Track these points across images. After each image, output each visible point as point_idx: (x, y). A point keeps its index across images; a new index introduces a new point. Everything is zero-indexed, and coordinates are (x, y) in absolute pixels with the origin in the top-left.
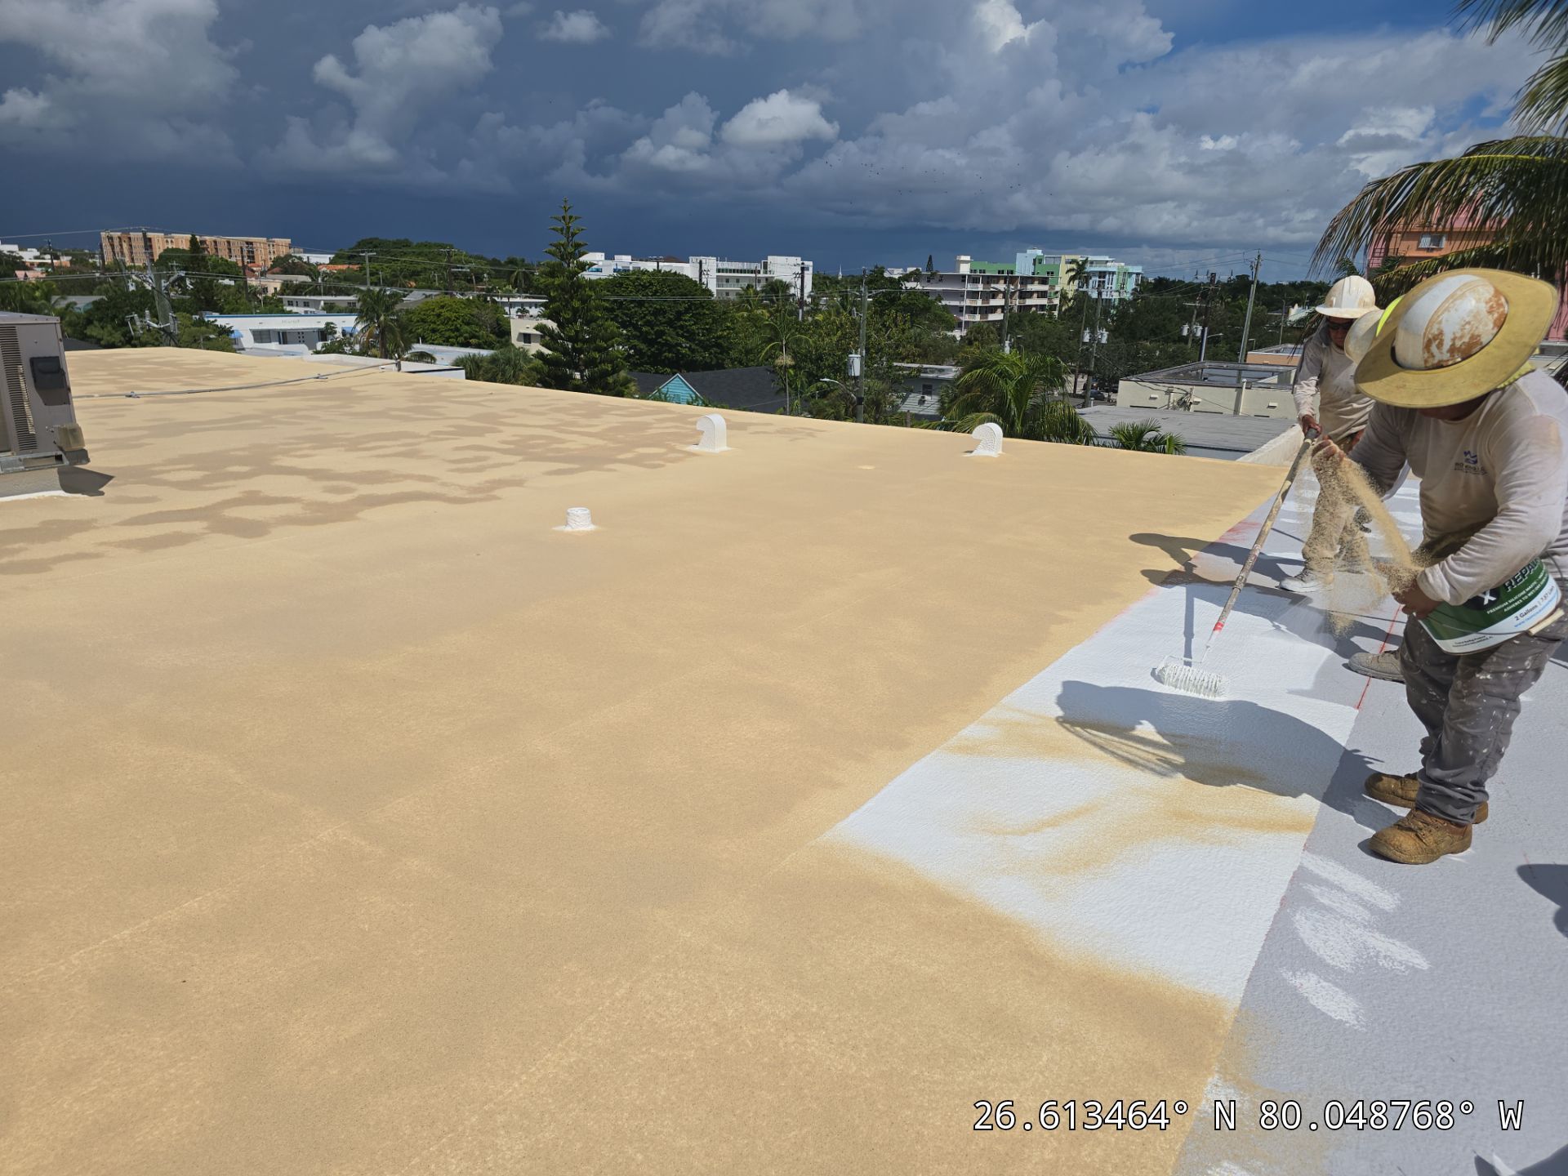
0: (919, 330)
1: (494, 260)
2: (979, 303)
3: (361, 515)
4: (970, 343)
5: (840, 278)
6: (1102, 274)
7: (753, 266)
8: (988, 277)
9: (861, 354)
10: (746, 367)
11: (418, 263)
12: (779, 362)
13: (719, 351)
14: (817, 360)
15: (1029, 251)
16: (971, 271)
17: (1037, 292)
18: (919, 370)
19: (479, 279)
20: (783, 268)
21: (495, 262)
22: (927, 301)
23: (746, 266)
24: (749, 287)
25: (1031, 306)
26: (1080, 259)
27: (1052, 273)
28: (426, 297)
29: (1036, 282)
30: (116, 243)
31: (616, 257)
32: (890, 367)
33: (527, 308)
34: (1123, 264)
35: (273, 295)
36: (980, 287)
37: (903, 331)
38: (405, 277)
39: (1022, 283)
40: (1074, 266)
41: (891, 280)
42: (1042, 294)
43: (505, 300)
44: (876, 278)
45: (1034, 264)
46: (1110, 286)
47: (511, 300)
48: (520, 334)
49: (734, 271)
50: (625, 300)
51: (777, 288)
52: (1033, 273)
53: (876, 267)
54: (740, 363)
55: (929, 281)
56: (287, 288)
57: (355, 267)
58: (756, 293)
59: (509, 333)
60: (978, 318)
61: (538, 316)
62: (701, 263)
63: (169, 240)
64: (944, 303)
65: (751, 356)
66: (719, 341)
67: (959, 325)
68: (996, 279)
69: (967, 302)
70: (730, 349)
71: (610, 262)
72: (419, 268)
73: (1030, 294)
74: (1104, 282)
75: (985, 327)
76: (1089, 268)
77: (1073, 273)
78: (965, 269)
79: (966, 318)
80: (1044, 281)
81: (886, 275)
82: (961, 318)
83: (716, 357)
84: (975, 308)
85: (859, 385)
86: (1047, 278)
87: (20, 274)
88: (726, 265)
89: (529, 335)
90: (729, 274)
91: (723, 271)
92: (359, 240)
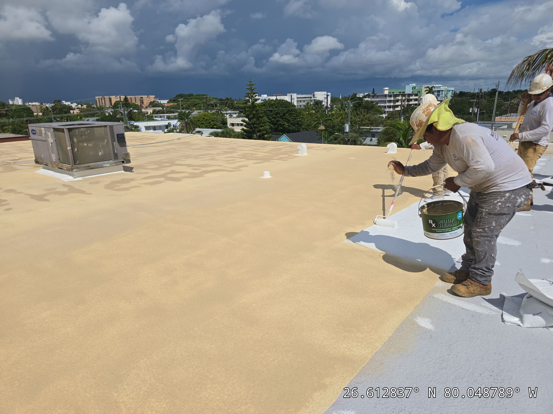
0: (370, 115)
1: (221, 99)
2: (392, 104)
4: (389, 119)
5: (341, 98)
6: (439, 91)
7: (309, 96)
8: (395, 95)
9: (349, 124)
10: (308, 130)
11: (196, 101)
12: (319, 128)
13: (298, 126)
14: (333, 127)
15: (410, 85)
16: (389, 93)
17: (414, 99)
18: (370, 129)
19: (216, 106)
20: (320, 96)
21: (221, 100)
22: (373, 104)
23: (307, 96)
24: (308, 103)
25: (412, 104)
26: (430, 86)
27: (419, 92)
28: (199, 113)
29: (414, 96)
30: (100, 100)
31: (262, 95)
32: (359, 128)
33: (232, 115)
34: (446, 87)
35: (150, 114)
36: (392, 99)
37: (364, 115)
38: (192, 106)
39: (408, 96)
40: (428, 89)
41: (359, 98)
42: (416, 100)
43: (225, 112)
44: (354, 98)
45: (413, 89)
46: (442, 95)
47: (227, 112)
48: (231, 123)
49: (303, 98)
51: (318, 103)
52: (412, 92)
53: (354, 94)
54: (306, 129)
55: (373, 97)
56: (154, 112)
57: (176, 104)
58: (311, 105)
59: (227, 123)
60: (391, 110)
61: (236, 117)
62: (291, 96)
63: (117, 98)
64: (379, 105)
65: (309, 127)
66: (298, 122)
67: (385, 113)
68: (398, 95)
69: (388, 104)
70: (302, 125)
72: (197, 103)
73: (411, 100)
74: (439, 94)
76: (434, 90)
77: (427, 92)
78: (386, 92)
79: (387, 110)
80: (416, 95)
81: (357, 96)
82: (385, 110)
83: (297, 128)
84: (391, 106)
85: (348, 135)
86: (418, 94)
87: (72, 111)
88: (299, 96)
89: (234, 124)
90: (301, 99)
91: (299, 98)
92: (177, 95)
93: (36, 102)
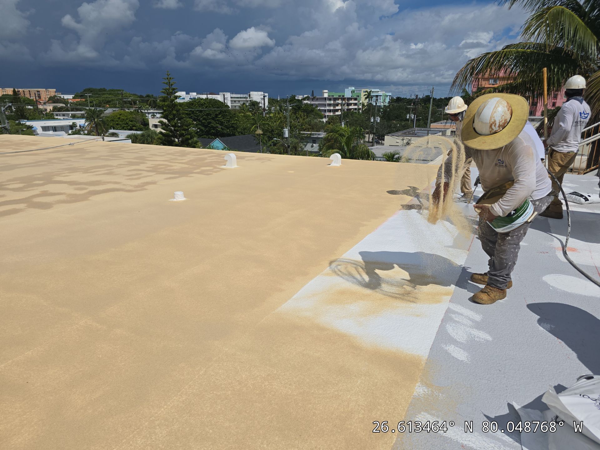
0: (310, 119)
2: (332, 108)
3: (90, 198)
4: (329, 124)
5: (279, 99)
6: (377, 96)
7: (245, 96)
8: (335, 98)
9: (288, 129)
10: (244, 134)
11: (110, 98)
12: (257, 132)
13: (233, 129)
14: (272, 131)
15: (349, 88)
16: (328, 96)
17: (353, 103)
18: (311, 134)
19: (135, 103)
20: (257, 96)
21: (141, 97)
22: (312, 108)
23: (242, 96)
24: (244, 104)
25: (351, 109)
26: (369, 90)
27: (359, 96)
28: (114, 111)
29: (353, 100)
31: (190, 93)
32: (300, 133)
33: (155, 114)
34: (384, 92)
35: (50, 112)
36: (332, 102)
37: (304, 119)
38: (104, 103)
39: (347, 100)
40: (366, 93)
41: (298, 100)
42: (355, 104)
43: (146, 111)
44: (292, 99)
45: (352, 93)
46: (380, 100)
47: (149, 111)
48: (153, 124)
49: (237, 98)
50: (195, 110)
51: (254, 104)
52: (352, 96)
53: (292, 95)
54: (242, 133)
55: (313, 100)
56: (55, 109)
57: (84, 100)
58: (247, 106)
59: (148, 124)
60: (332, 114)
61: (160, 117)
62: (224, 95)
63: (4, 91)
64: (318, 108)
65: (246, 131)
66: (233, 125)
67: (325, 117)
68: (338, 99)
69: (327, 108)
70: (237, 128)
71: (188, 95)
72: (110, 99)
73: (351, 104)
74: (378, 99)
75: (334, 117)
76: (372, 94)
77: (366, 96)
78: (326, 95)
79: (327, 114)
80: (356, 99)
81: (296, 98)
82: (325, 114)
83: (232, 131)
84: (331, 110)
85: (288, 141)
86: (357, 98)
88: (234, 96)
89: (157, 125)
90: (235, 99)
91: (233, 98)
92: (85, 89)
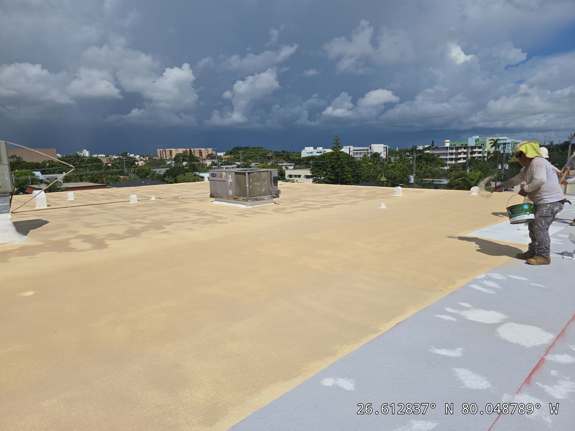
0: (431, 167)
1: (276, 151)
2: (454, 157)
4: (451, 171)
5: (397, 150)
6: (505, 144)
7: (366, 148)
8: (457, 147)
9: (414, 175)
10: (368, 182)
11: (252, 154)
12: (381, 180)
13: (357, 177)
14: (394, 179)
15: (473, 137)
16: (450, 145)
17: (478, 152)
18: (433, 181)
19: (272, 158)
20: (379, 148)
21: (276, 152)
22: (434, 157)
23: (361, 148)
24: (365, 155)
25: (475, 157)
26: (495, 139)
27: (483, 144)
28: (256, 165)
29: (477, 148)
30: (162, 152)
31: (317, 148)
32: (422, 180)
33: (288, 167)
34: (513, 140)
35: (209, 166)
36: (454, 151)
37: (426, 168)
38: (249, 158)
39: (471, 149)
40: (493, 141)
41: (420, 150)
42: (480, 153)
43: (281, 164)
44: (413, 150)
45: (476, 141)
46: (508, 148)
47: (283, 164)
48: (288, 175)
49: (359, 150)
50: (325, 162)
51: (376, 155)
52: (475, 145)
53: (414, 146)
54: (366, 181)
55: (433, 150)
56: (213, 164)
57: (233, 156)
58: (368, 157)
59: (285, 175)
60: (453, 162)
61: (293, 169)
62: (350, 148)
63: (177, 151)
64: (440, 157)
65: (370, 179)
66: (358, 174)
67: (446, 165)
68: (461, 148)
69: (449, 157)
70: (361, 177)
71: (315, 150)
73: (475, 153)
74: (505, 147)
75: (457, 165)
76: (499, 142)
77: (492, 144)
78: (447, 145)
79: (449, 162)
80: (480, 148)
81: (417, 149)
82: (447, 162)
83: (356, 179)
84: (453, 158)
85: (413, 186)
86: (481, 146)
87: (136, 163)
88: (356, 148)
89: (291, 175)
90: (361, 151)
91: (355, 150)
92: (233, 147)
93: (102, 154)
